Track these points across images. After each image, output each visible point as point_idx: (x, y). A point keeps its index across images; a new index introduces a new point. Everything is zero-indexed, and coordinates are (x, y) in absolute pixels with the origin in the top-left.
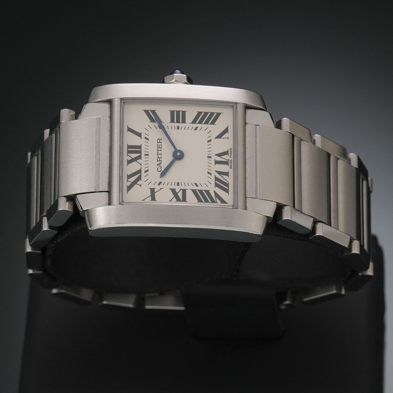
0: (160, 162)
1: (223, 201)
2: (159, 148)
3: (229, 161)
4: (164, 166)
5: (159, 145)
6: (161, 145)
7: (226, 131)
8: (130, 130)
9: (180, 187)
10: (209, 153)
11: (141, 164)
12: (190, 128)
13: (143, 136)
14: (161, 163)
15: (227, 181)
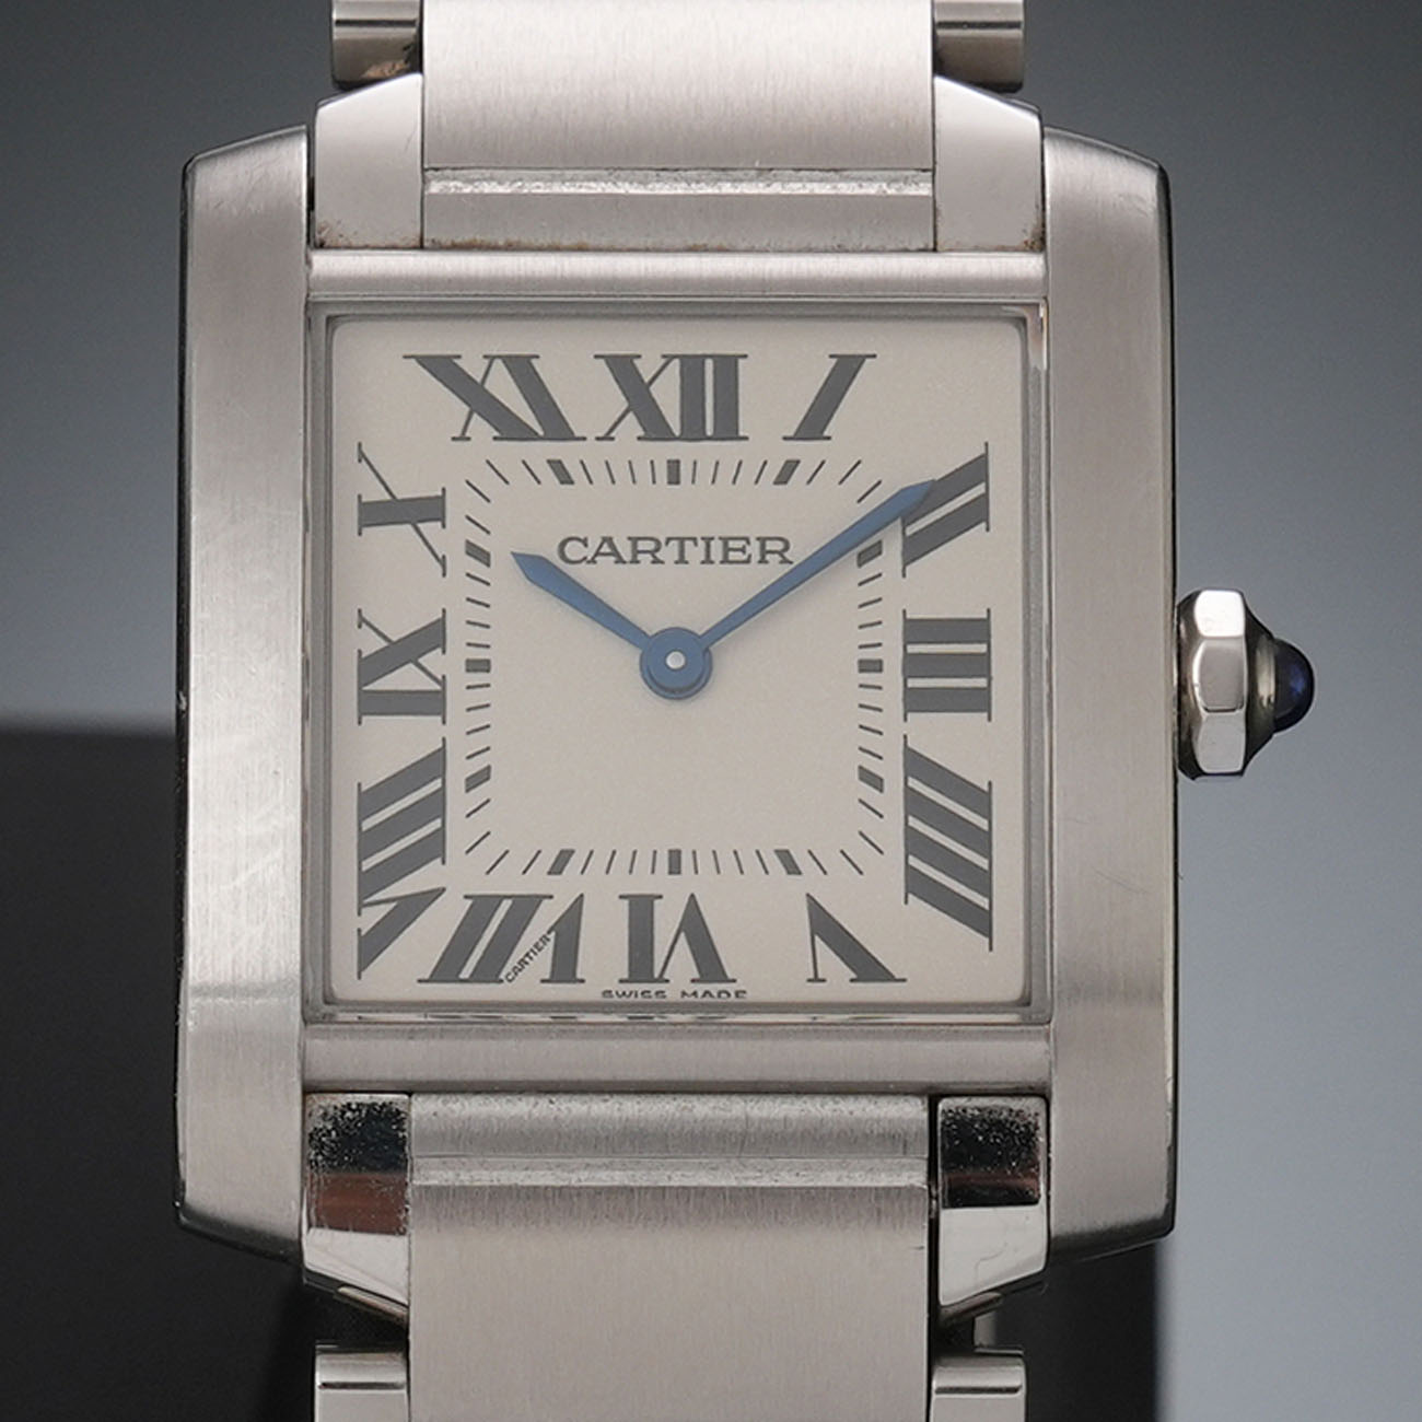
0: (627, 556)
1: (372, 946)
2: (727, 550)
3: (654, 987)
4: (601, 579)
5: (743, 550)
6: (745, 557)
7: (866, 967)
8: (846, 369)
9: (458, 680)
10: (705, 862)
11: (607, 437)
12: (870, 741)
13: (808, 452)
14: (620, 560)
15: (516, 971)
